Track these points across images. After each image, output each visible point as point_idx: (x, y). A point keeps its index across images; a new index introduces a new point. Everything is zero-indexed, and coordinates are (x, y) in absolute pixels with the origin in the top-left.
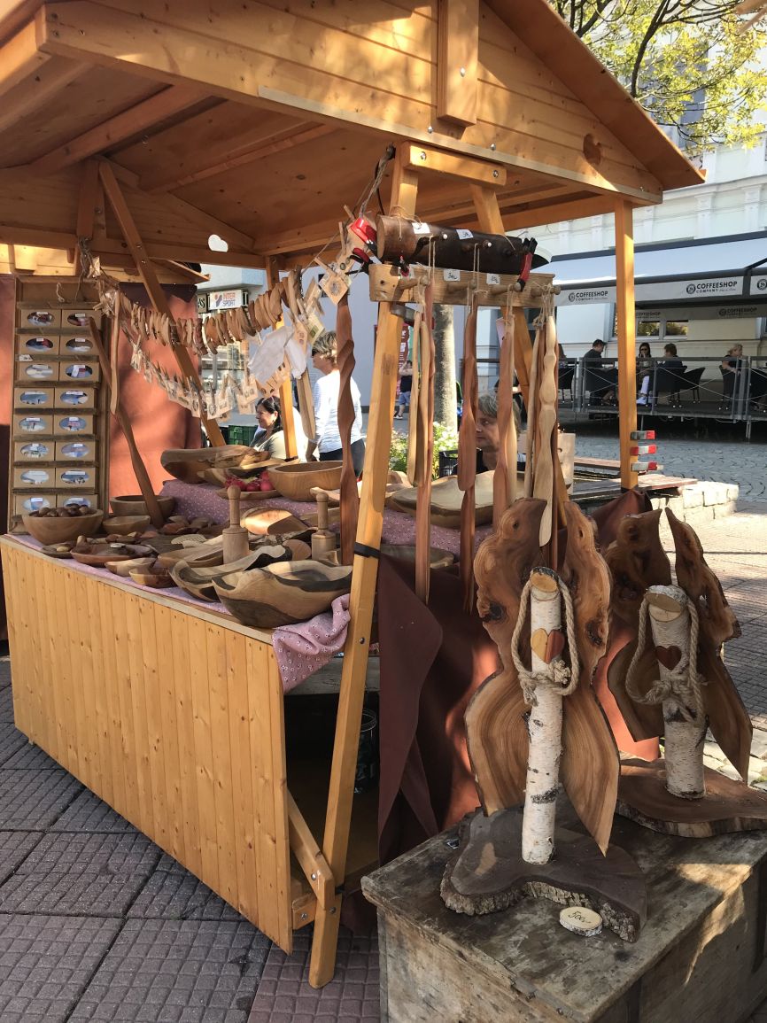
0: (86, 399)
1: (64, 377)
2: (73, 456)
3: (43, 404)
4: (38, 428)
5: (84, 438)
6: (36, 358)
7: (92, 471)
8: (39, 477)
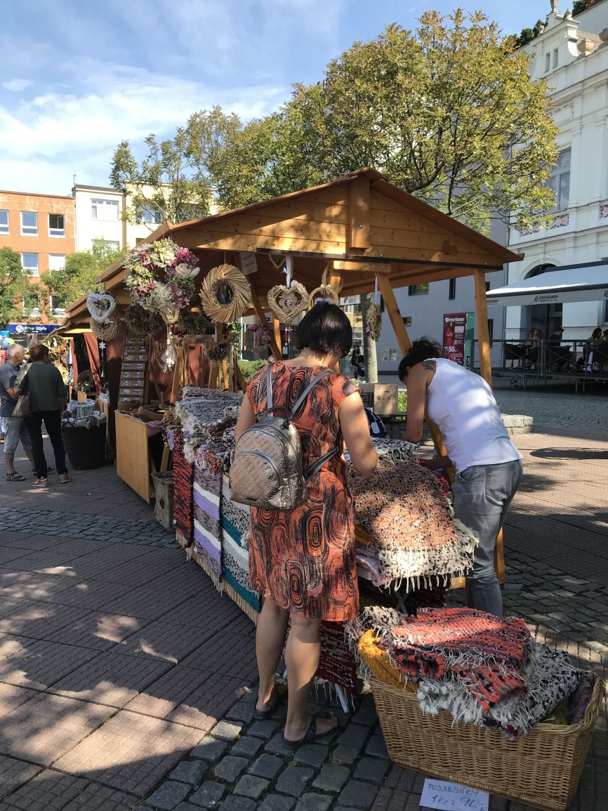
0: (141, 366)
1: (137, 360)
2: (137, 385)
3: (130, 368)
4: (128, 376)
5: (140, 379)
6: (129, 354)
7: (142, 390)
8: (127, 391)
